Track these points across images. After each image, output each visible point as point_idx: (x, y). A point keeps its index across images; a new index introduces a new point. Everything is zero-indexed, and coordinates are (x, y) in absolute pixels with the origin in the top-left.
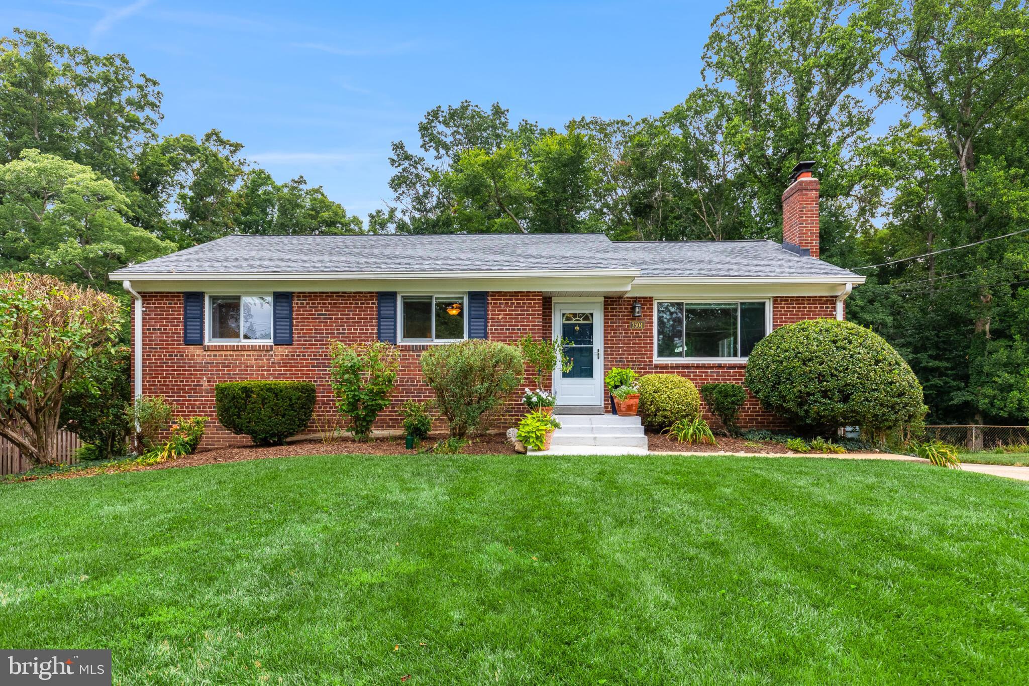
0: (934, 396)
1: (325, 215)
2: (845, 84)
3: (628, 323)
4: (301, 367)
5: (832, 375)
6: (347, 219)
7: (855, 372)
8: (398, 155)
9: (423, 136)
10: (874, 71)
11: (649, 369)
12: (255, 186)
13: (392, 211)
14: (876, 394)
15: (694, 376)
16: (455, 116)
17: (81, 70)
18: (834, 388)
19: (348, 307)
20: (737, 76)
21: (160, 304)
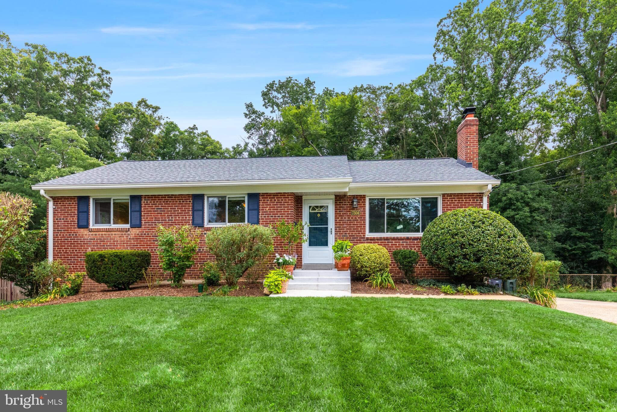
0: (580, 254)
1: (209, 148)
2: (524, 60)
3: (350, 211)
4: (146, 241)
5: (470, 244)
6: (223, 150)
7: (484, 242)
8: (249, 111)
9: (264, 99)
10: (543, 51)
11: (363, 240)
12: (168, 132)
13: (247, 144)
14: (498, 256)
15: (391, 245)
16: (283, 86)
17: (65, 67)
18: (471, 253)
19: (175, 204)
20: (454, 57)
21: (64, 203)
